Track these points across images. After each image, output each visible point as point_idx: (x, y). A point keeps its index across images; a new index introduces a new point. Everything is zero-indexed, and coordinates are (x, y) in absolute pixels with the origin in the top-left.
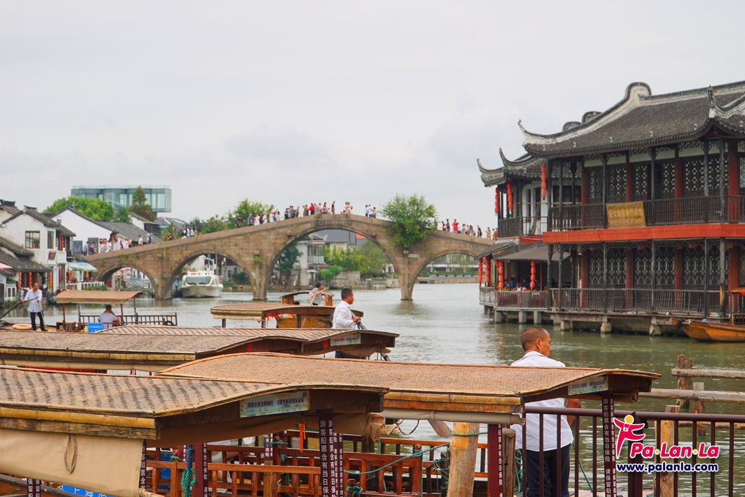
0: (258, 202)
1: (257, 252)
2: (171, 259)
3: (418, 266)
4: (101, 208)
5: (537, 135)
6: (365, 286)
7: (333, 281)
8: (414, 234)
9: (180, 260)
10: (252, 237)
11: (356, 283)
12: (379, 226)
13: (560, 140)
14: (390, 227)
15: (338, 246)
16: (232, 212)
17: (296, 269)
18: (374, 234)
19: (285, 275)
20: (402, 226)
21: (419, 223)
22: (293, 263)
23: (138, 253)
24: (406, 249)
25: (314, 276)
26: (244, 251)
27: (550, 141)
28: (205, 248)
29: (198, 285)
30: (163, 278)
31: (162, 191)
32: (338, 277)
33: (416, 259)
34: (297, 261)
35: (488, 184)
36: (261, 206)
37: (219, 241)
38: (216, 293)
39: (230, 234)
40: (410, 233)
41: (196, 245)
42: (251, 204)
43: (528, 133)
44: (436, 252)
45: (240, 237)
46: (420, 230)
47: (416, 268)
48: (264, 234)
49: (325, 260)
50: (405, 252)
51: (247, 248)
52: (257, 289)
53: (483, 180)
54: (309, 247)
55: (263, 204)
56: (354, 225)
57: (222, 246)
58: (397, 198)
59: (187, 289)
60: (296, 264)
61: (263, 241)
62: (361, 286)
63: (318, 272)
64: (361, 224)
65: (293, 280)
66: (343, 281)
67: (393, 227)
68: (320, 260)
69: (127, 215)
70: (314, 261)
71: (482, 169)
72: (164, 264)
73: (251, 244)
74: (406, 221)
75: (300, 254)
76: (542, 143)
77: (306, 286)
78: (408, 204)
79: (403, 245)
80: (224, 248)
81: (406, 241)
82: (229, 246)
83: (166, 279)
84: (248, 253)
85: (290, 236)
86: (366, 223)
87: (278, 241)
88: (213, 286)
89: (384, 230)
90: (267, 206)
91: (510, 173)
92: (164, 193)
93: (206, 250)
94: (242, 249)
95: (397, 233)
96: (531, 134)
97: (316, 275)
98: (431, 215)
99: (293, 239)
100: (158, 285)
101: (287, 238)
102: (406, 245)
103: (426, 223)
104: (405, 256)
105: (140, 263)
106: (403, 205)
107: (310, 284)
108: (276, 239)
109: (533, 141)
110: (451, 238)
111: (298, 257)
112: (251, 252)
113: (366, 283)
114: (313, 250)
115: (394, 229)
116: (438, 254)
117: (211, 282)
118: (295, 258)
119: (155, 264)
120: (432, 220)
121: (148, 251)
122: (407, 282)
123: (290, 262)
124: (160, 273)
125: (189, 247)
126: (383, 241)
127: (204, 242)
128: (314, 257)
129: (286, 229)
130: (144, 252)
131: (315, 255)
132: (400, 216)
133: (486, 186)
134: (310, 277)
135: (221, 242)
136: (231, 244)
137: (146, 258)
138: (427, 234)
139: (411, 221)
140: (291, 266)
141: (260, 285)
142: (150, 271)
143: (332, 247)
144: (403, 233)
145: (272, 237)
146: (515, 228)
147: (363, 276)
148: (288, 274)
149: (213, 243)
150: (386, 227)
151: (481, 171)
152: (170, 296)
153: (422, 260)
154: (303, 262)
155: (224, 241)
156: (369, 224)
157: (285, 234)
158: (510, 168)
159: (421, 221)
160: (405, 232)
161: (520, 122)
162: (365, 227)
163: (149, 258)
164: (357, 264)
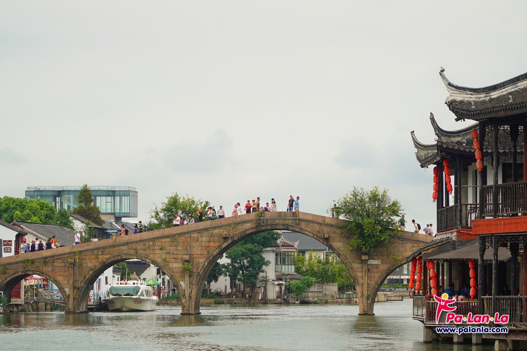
0: (190, 198)
1: (187, 257)
2: (84, 265)
3: (379, 274)
4: (41, 209)
5: (464, 89)
6: (344, 300)
7: (304, 294)
8: (374, 236)
9: (96, 267)
10: (181, 239)
11: (333, 297)
12: (332, 226)
13: (495, 95)
14: (346, 227)
15: (314, 254)
16: (159, 210)
17: (262, 281)
18: (326, 236)
19: (249, 287)
20: (359, 226)
21: (379, 223)
22: (258, 274)
23: (46, 258)
24: (365, 254)
25: (283, 288)
26: (171, 256)
27: (482, 97)
28: (125, 252)
29: (123, 296)
30: (74, 288)
31: (126, 193)
32: (312, 289)
33: (377, 266)
34: (263, 271)
35: (424, 164)
36: (193, 202)
37: (142, 244)
38: (148, 306)
39: (155, 236)
40: (369, 235)
41: (114, 249)
42: (181, 200)
43: (453, 86)
44: (400, 258)
45: (166, 240)
46: (381, 231)
47: (377, 276)
48: (195, 235)
49: (298, 270)
50: (364, 257)
51: (175, 252)
52: (185, 302)
53: (418, 158)
54: (277, 255)
55: (196, 200)
56: (303, 225)
57: (145, 250)
58: (355, 193)
59: (111, 302)
60: (261, 275)
61: (194, 244)
62: (340, 300)
63: (287, 283)
64: (311, 224)
65: (258, 293)
66: (316, 294)
67: (349, 227)
68: (290, 269)
69: (69, 217)
70: (283, 271)
71: (417, 145)
72: (77, 270)
73: (179, 248)
74: (365, 220)
75: (267, 263)
76: (471, 100)
77: (273, 300)
78: (367, 200)
79: (361, 249)
80: (148, 252)
81: (364, 244)
82: (153, 250)
83: (78, 289)
84: (176, 259)
85: (226, 239)
86: (318, 223)
87: (212, 244)
88: (142, 297)
89: (338, 231)
90: (201, 203)
91: (445, 146)
92: (128, 195)
93: (126, 254)
94: (169, 253)
95: (354, 234)
96: (457, 88)
97: (286, 287)
98: (395, 213)
99: (230, 241)
100: (69, 296)
101: (222, 240)
102: (364, 249)
103: (389, 222)
104: (363, 262)
105: (48, 269)
106: (362, 200)
107: (278, 297)
108: (209, 241)
109: (459, 97)
110: (419, 241)
111: (264, 266)
112: (180, 257)
113: (345, 296)
114: (282, 259)
115: (350, 230)
116: (403, 259)
117: (139, 294)
118: (260, 268)
119: (65, 271)
120: (396, 219)
121: (58, 256)
122: (366, 293)
123: (254, 272)
124: (71, 282)
125: (106, 251)
126: (338, 244)
127: (123, 245)
128: (283, 266)
129: (221, 230)
130: (53, 256)
131: (284, 263)
132: (358, 214)
133: (422, 167)
134: (277, 289)
135: (144, 245)
136: (156, 247)
137: (56, 264)
138: (389, 235)
139: (372, 220)
140: (255, 276)
141: (190, 297)
142: (60, 279)
143: (307, 256)
144: (362, 235)
145: (204, 239)
146: (453, 220)
147: (341, 289)
148: (253, 286)
149: (134, 246)
150: (341, 228)
151: (416, 147)
152: (84, 309)
153: (384, 267)
154: (270, 272)
155: (147, 244)
156: (321, 224)
157: (220, 235)
158: (444, 139)
159: (382, 220)
160: (364, 233)
161: (443, 71)
162: (317, 227)
163: (58, 264)
164: (334, 275)
